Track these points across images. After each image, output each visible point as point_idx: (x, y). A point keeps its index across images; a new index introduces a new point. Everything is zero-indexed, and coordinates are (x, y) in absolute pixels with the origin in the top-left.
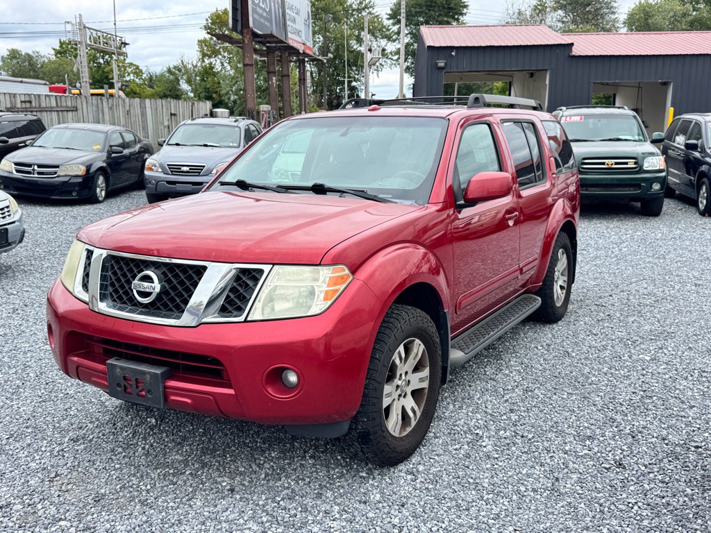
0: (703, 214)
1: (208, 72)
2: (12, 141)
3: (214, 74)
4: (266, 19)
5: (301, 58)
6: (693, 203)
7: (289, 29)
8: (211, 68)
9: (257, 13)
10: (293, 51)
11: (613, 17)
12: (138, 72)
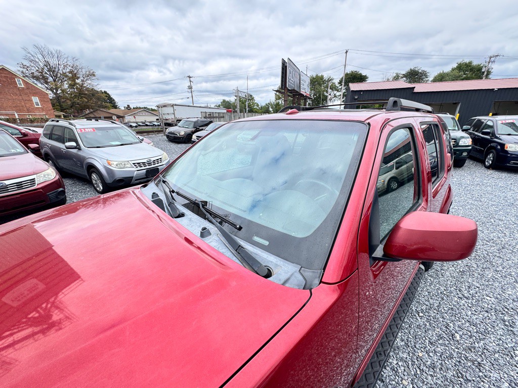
0: (488, 168)
1: (278, 104)
2: (201, 128)
3: (279, 105)
4: (293, 84)
5: (305, 98)
6: (482, 162)
7: (301, 88)
8: (279, 103)
9: (290, 82)
10: (302, 95)
11: (427, 79)
12: (258, 105)
